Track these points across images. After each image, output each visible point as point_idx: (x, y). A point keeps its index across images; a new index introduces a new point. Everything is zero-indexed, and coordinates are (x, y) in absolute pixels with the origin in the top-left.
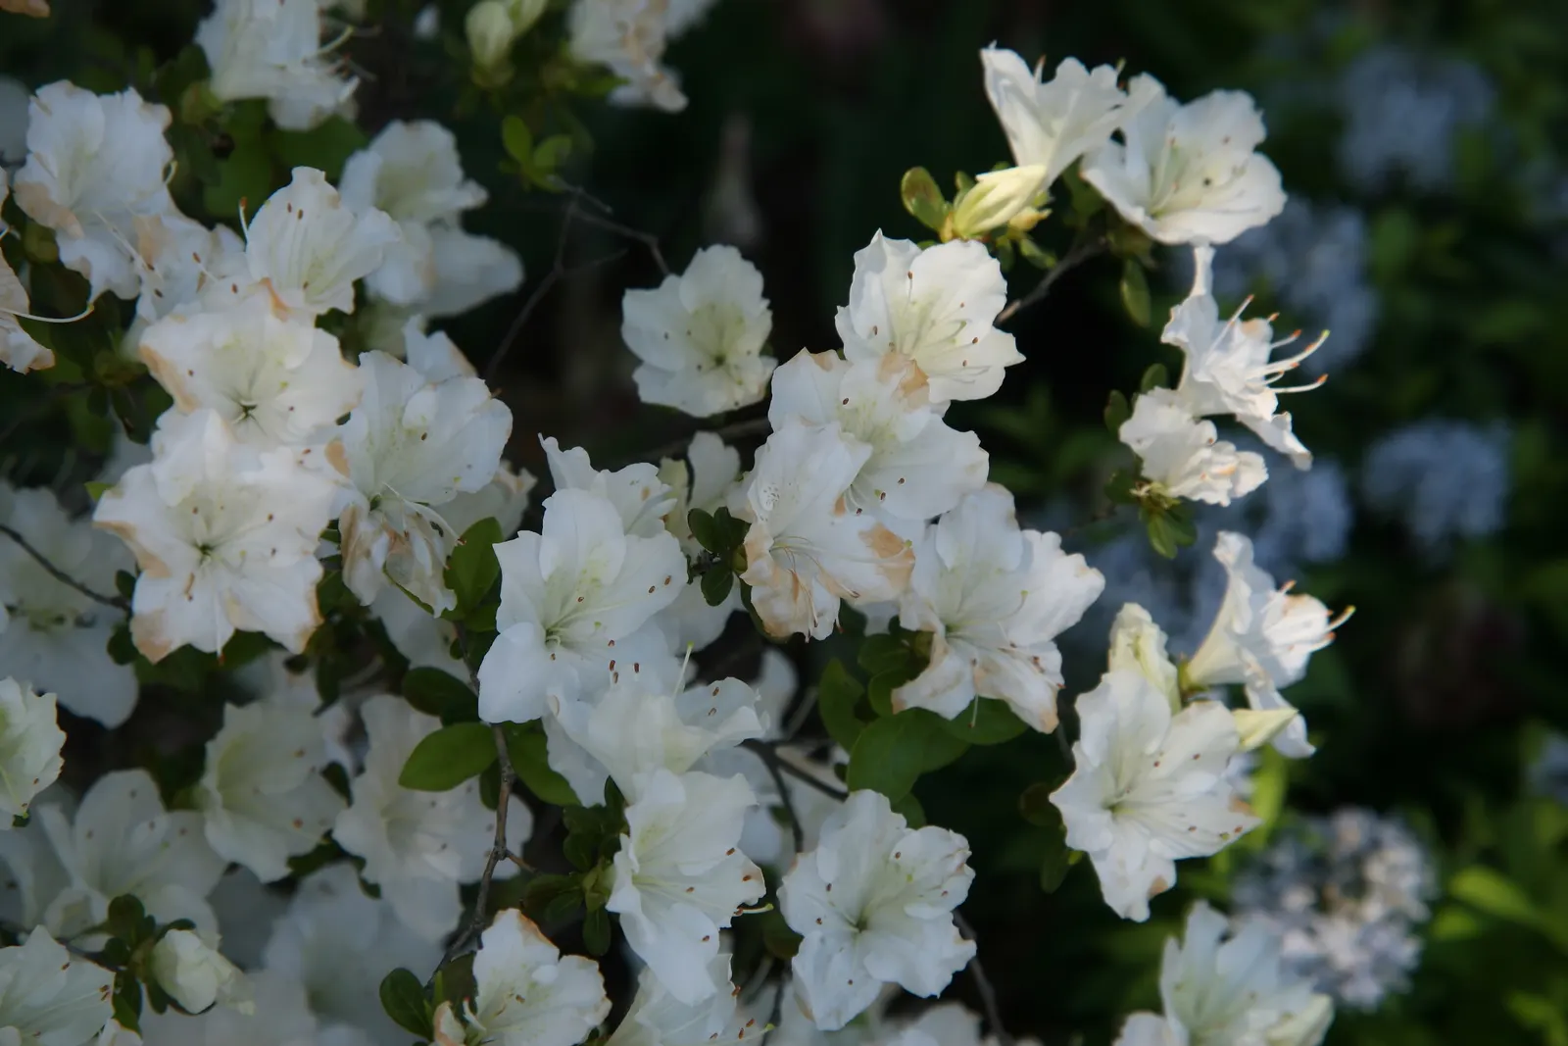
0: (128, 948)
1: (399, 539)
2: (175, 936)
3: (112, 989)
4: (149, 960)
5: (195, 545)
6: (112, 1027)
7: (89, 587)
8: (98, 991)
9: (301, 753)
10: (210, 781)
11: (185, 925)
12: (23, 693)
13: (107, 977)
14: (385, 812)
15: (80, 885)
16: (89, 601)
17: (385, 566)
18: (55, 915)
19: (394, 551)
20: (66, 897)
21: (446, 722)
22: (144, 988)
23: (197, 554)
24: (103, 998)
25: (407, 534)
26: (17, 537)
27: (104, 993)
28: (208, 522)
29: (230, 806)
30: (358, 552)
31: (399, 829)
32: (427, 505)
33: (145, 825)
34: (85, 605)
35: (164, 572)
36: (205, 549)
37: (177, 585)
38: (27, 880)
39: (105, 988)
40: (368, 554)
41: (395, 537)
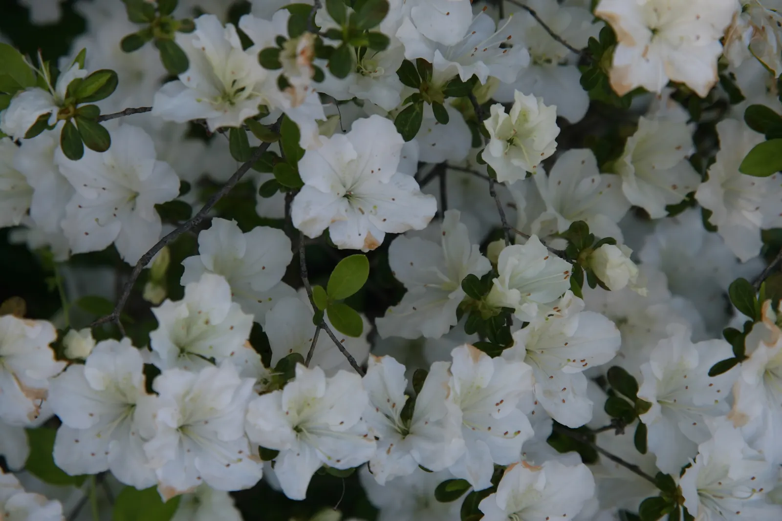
0: (578, 251)
1: (759, 31)
2: (606, 246)
3: (570, 274)
4: (589, 258)
5: (649, 28)
6: (569, 294)
7: (568, 43)
8: (562, 274)
9: (678, 148)
10: (627, 158)
11: (611, 241)
12: (538, 102)
13: (569, 267)
14: (723, 185)
15: (551, 211)
16: (568, 51)
17: (749, 46)
18: (536, 226)
19: (756, 37)
20: (544, 217)
21: (768, 138)
22: (585, 273)
23: (650, 33)
24: (565, 278)
25: (763, 28)
26: (533, 13)
27: (566, 275)
28: (659, 17)
29: (638, 175)
30: (734, 37)
31: (730, 196)
32: (775, 11)
33: (589, 180)
34: (564, 53)
35: (632, 44)
36: (654, 31)
37: (638, 50)
38: (522, 204)
39: (567, 272)
40: (740, 38)
41: (756, 29)
